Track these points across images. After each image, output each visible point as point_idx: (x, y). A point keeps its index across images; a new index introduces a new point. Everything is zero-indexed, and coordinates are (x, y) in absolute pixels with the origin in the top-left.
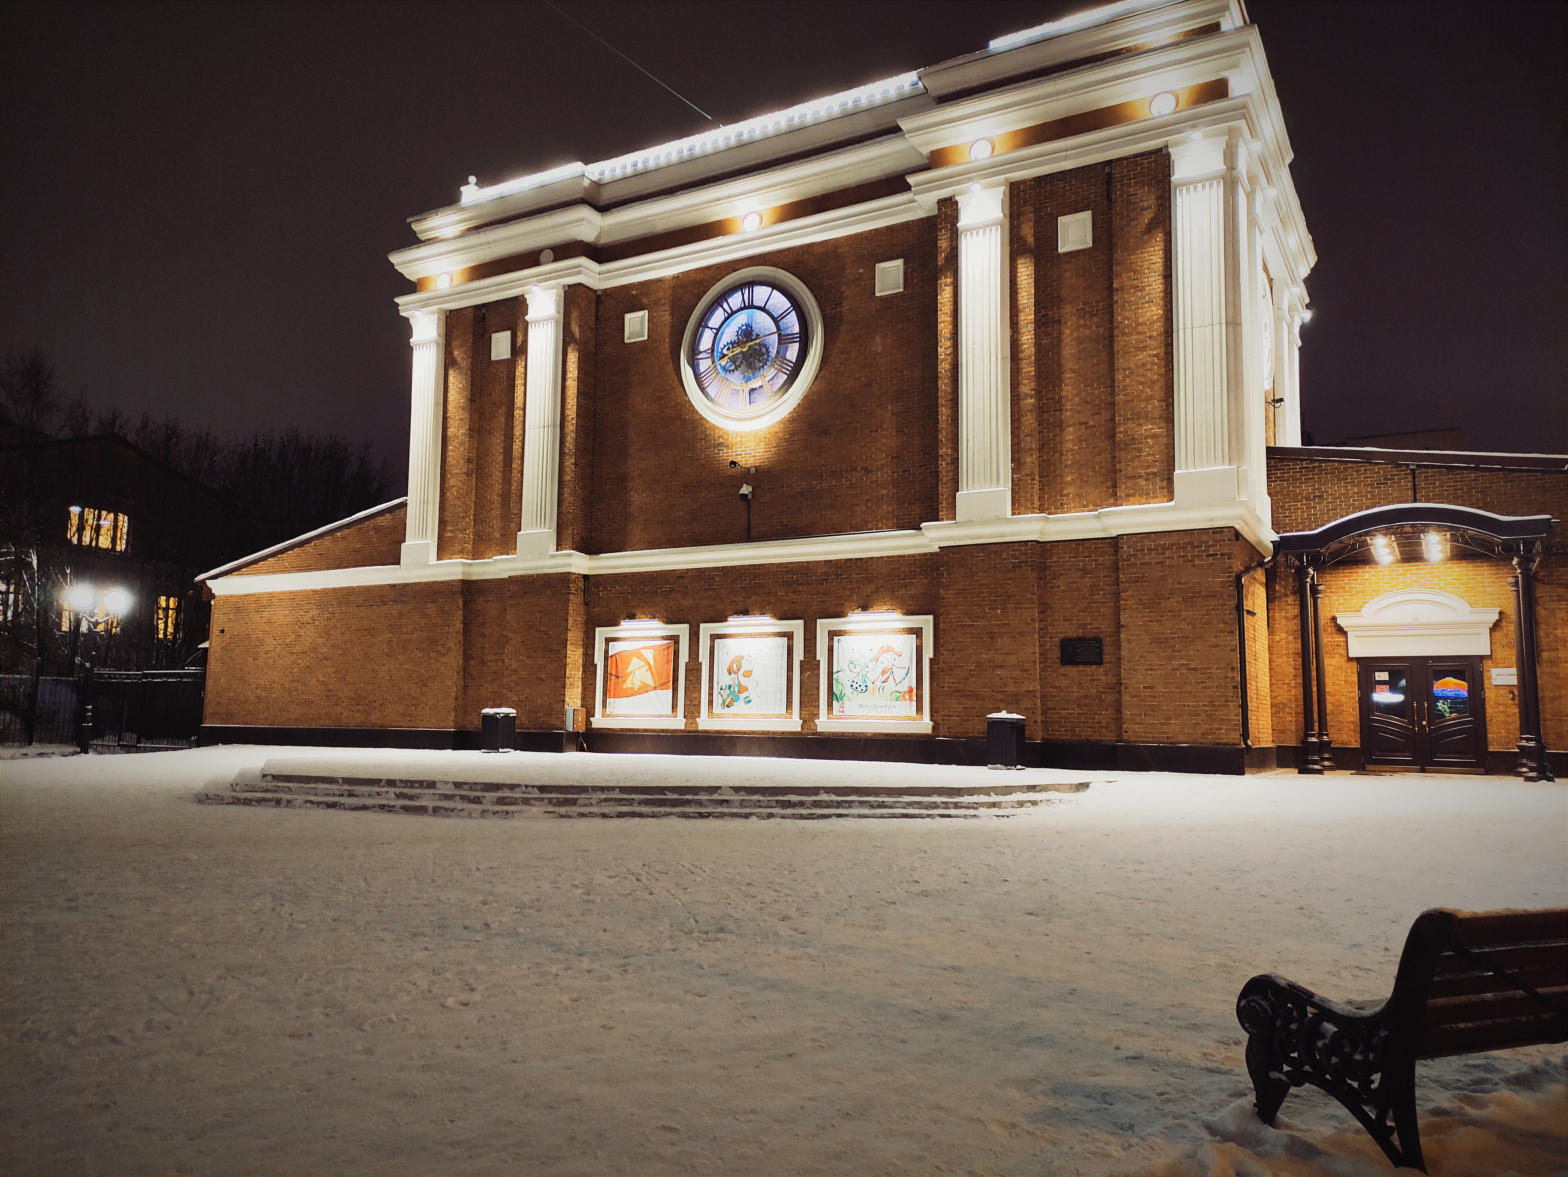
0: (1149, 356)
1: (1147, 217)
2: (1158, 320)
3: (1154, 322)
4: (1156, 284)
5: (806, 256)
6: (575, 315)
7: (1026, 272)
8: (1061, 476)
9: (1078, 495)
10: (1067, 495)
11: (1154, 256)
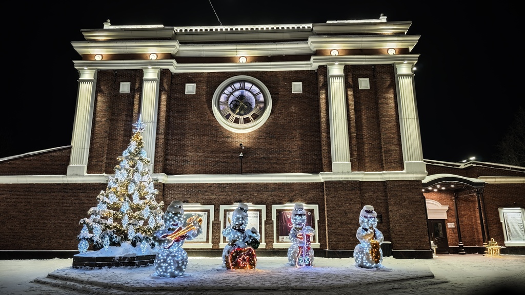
0: (392, 124)
1: (388, 83)
2: (394, 114)
3: (393, 115)
4: (392, 104)
5: (264, 75)
6: (165, 80)
7: (350, 93)
8: (364, 160)
9: (371, 167)
10: (367, 166)
11: (391, 95)
